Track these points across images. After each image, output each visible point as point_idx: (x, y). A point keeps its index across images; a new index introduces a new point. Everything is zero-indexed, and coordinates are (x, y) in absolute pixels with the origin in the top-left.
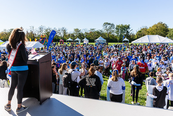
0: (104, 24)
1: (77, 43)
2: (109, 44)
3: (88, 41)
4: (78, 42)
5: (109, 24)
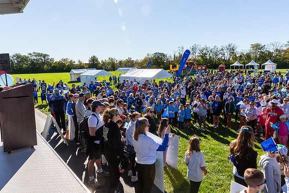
3: (275, 66)
4: (253, 69)
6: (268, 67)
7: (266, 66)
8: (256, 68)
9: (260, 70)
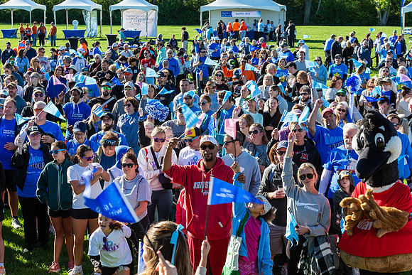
1: (75, 26)
2: (303, 32)
3: (153, 15)
4: (82, 22)
6: (131, 17)
7: (124, 15)
8: (91, 21)
9: (107, 30)
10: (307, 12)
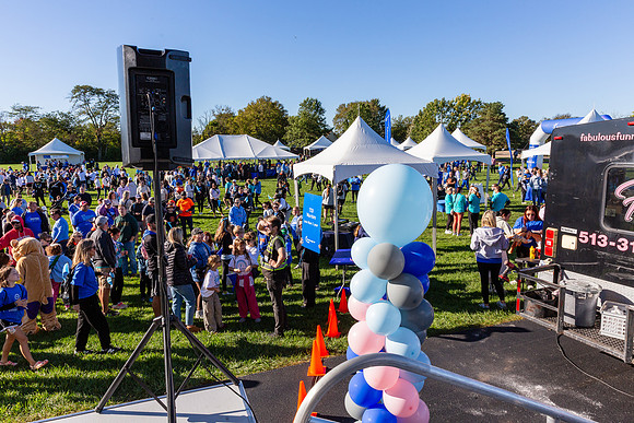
0: (74, 92)
5: (99, 92)
10: (100, 154)
